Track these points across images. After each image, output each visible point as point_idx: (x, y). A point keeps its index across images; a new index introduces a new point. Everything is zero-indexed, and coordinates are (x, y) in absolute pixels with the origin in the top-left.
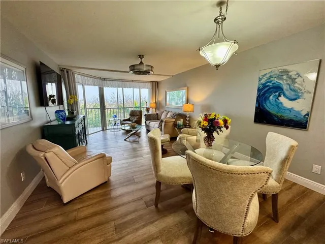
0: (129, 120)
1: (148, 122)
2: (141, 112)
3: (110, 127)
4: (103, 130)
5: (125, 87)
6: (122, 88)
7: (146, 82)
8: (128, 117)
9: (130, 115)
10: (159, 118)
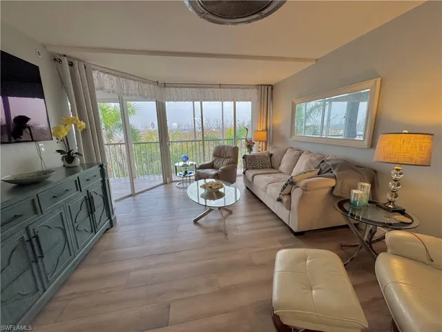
0: (211, 166)
1: (250, 173)
2: (235, 150)
3: (177, 179)
4: (165, 183)
5: (205, 100)
6: (199, 102)
7: (248, 87)
8: (209, 159)
9: (215, 155)
10: (275, 164)
